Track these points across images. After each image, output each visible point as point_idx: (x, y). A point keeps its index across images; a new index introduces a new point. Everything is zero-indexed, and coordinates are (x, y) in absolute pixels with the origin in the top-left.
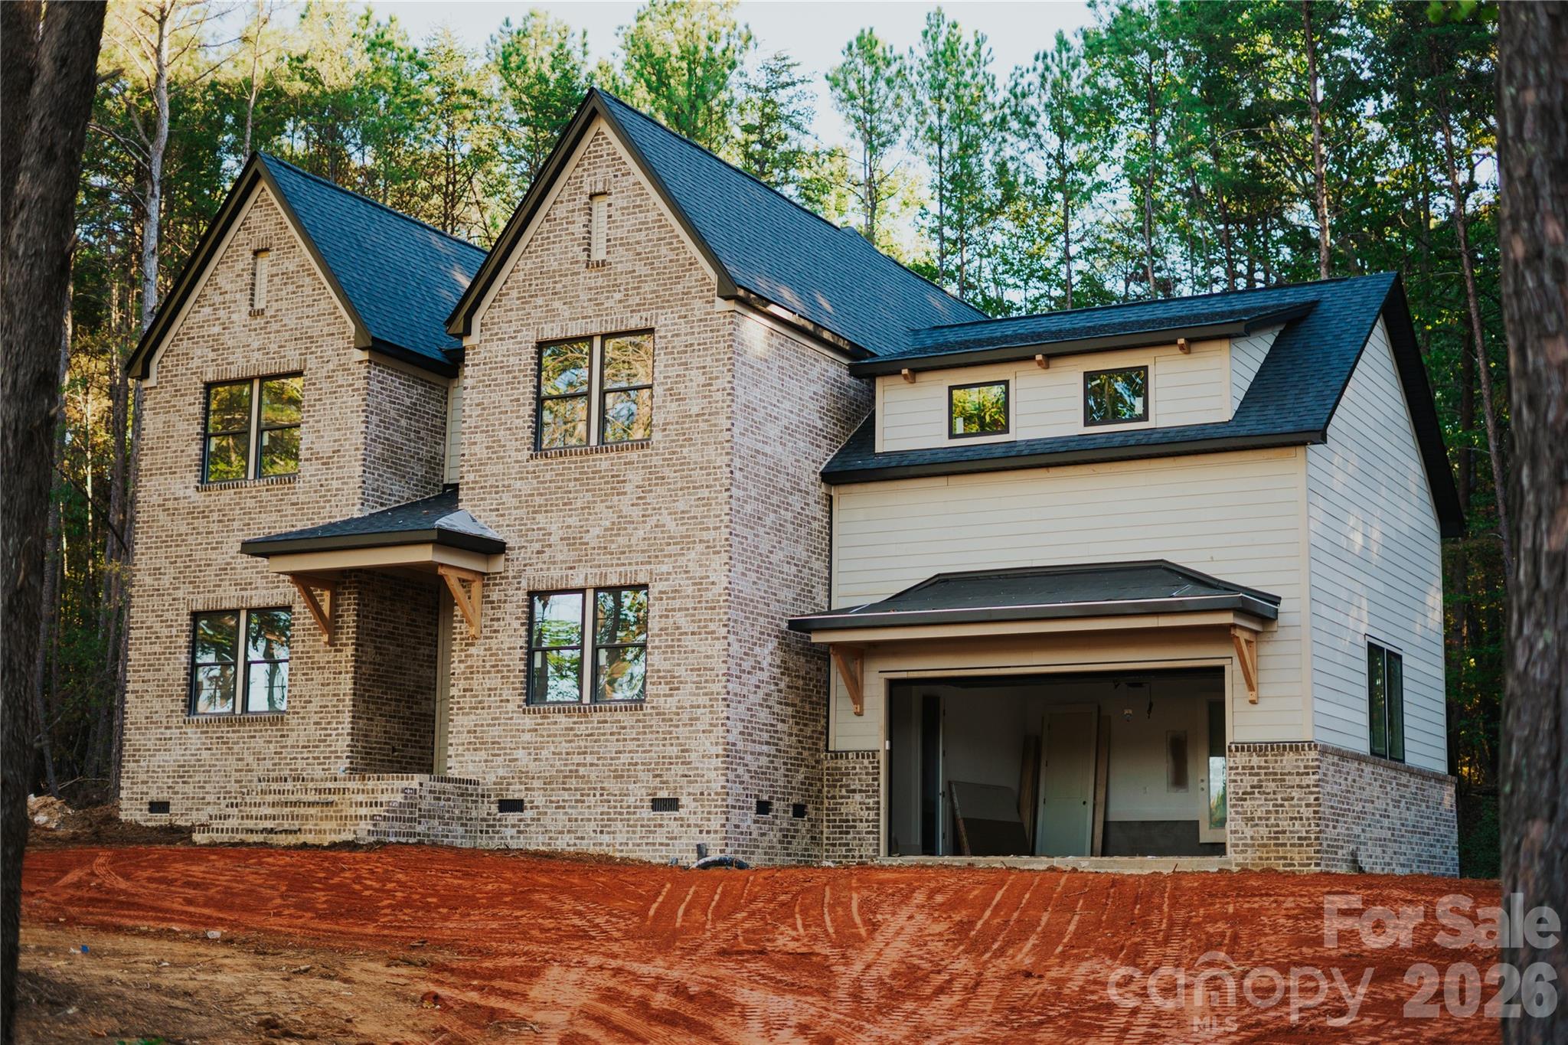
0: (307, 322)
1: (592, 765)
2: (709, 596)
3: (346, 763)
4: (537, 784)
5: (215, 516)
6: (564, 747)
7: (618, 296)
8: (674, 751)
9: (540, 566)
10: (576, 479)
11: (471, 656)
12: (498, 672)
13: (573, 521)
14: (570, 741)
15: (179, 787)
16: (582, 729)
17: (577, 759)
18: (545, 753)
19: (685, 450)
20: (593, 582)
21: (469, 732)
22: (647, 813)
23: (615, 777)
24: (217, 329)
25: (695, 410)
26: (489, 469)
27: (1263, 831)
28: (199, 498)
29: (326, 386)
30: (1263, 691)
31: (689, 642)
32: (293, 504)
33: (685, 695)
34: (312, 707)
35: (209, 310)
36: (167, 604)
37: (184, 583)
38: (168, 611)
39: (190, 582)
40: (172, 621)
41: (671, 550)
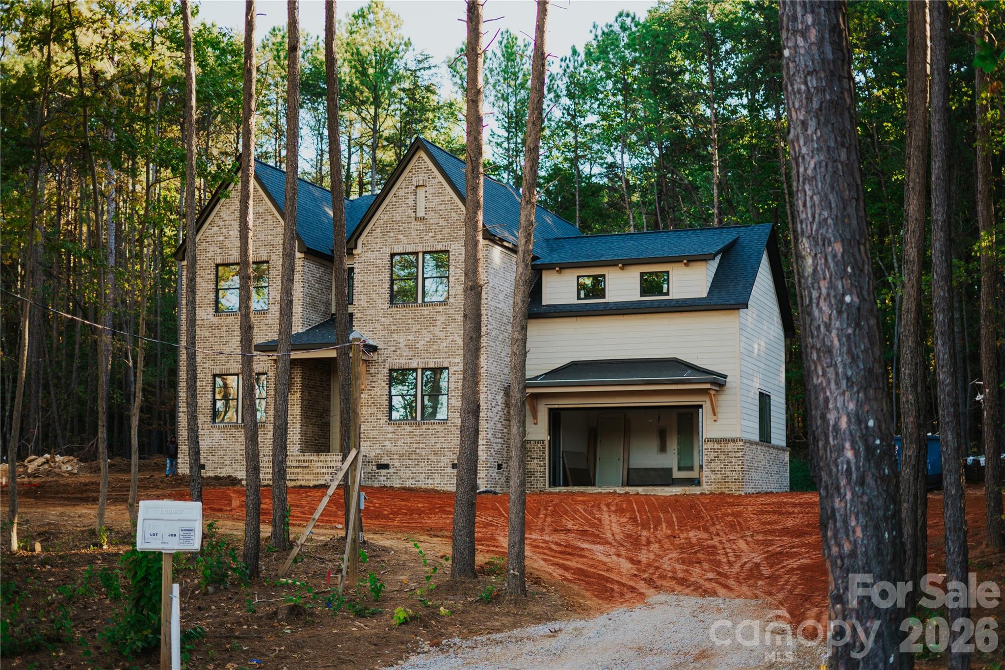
0: (270, 238)
1: (422, 448)
3: (298, 447)
4: (395, 457)
5: (224, 329)
6: (409, 440)
7: (431, 234)
9: (395, 357)
10: (412, 318)
12: (375, 406)
13: (411, 337)
14: (412, 438)
15: (210, 458)
16: (417, 432)
17: (415, 446)
18: (399, 443)
20: (421, 366)
22: (450, 470)
23: (434, 454)
24: (221, 238)
26: (368, 312)
27: (719, 476)
28: (215, 320)
30: (719, 416)
32: (266, 325)
35: (217, 229)
36: (199, 370)
37: (209, 360)
38: (200, 373)
39: (212, 360)
40: (203, 378)
41: (459, 352)
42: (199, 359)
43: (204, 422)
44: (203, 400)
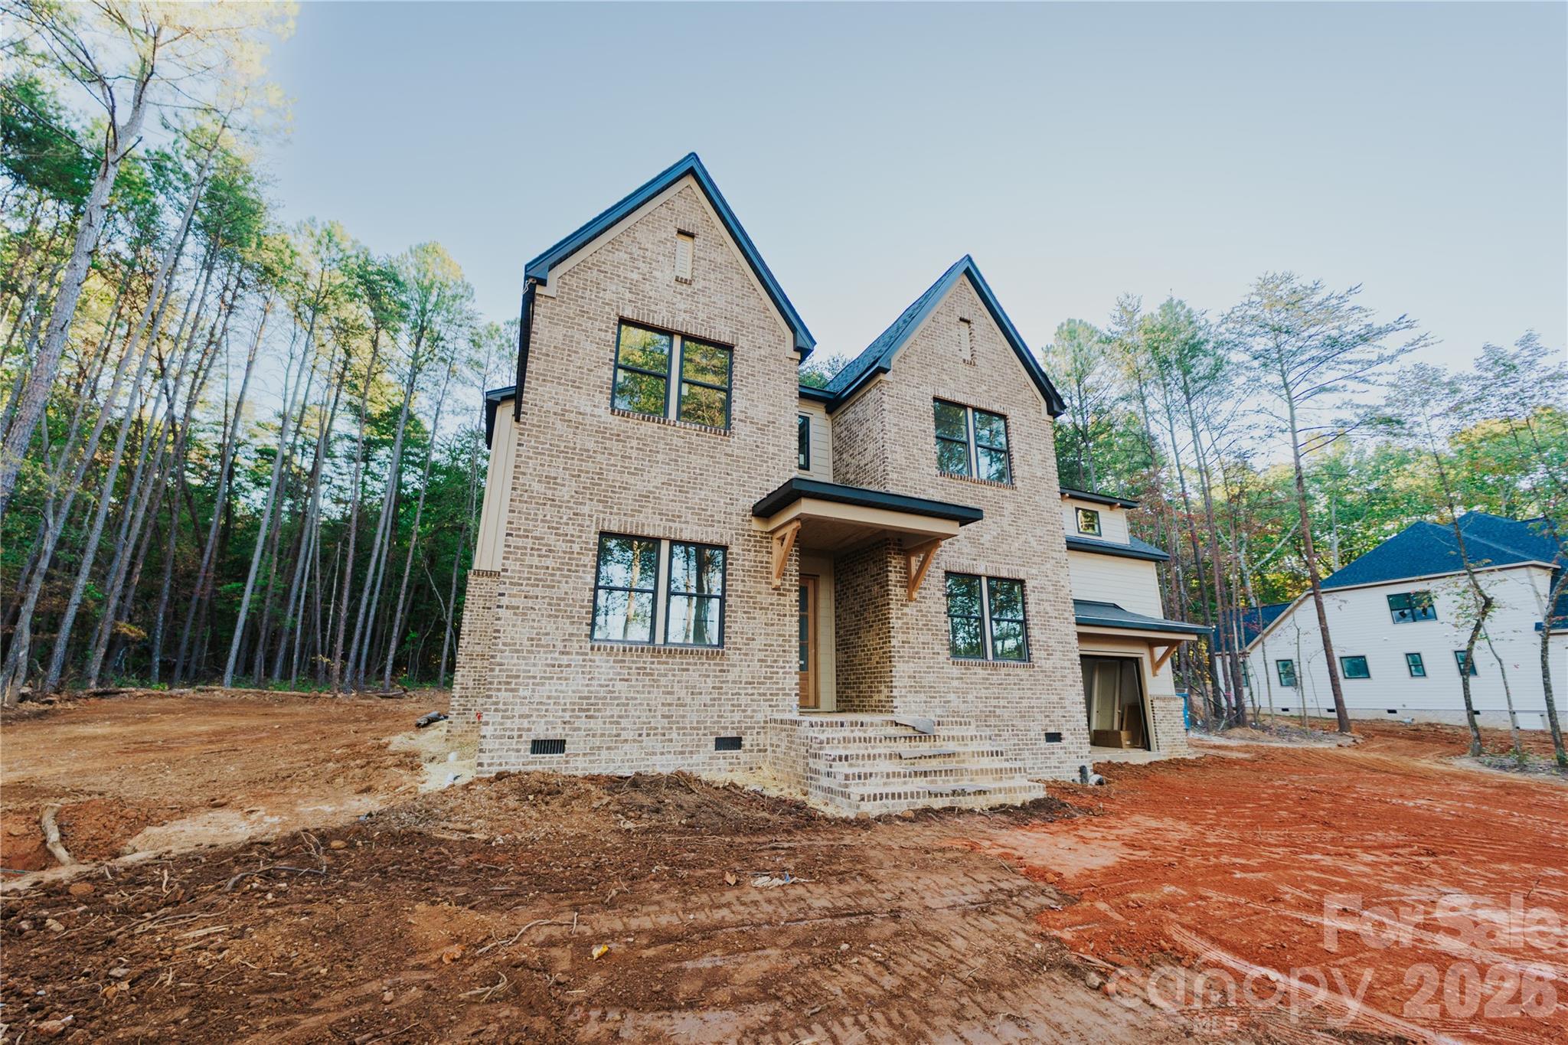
0: (737, 309)
1: (1004, 707)
2: (1061, 594)
5: (634, 443)
6: (983, 693)
8: (1055, 698)
9: (952, 554)
10: (971, 498)
11: (906, 614)
12: (929, 630)
14: (987, 688)
17: (994, 702)
18: (970, 698)
19: (1037, 497)
20: (991, 573)
21: (909, 677)
22: (1043, 744)
23: (1021, 717)
24: (635, 276)
25: (1039, 474)
26: (908, 474)
28: (613, 421)
29: (759, 366)
31: (1054, 623)
32: (726, 454)
33: (1056, 660)
34: (753, 645)
35: (627, 256)
36: (565, 517)
37: (591, 500)
38: (568, 524)
39: (599, 501)
40: (572, 536)
41: (1036, 559)
42: (565, 493)
43: (571, 635)
44: (571, 585)
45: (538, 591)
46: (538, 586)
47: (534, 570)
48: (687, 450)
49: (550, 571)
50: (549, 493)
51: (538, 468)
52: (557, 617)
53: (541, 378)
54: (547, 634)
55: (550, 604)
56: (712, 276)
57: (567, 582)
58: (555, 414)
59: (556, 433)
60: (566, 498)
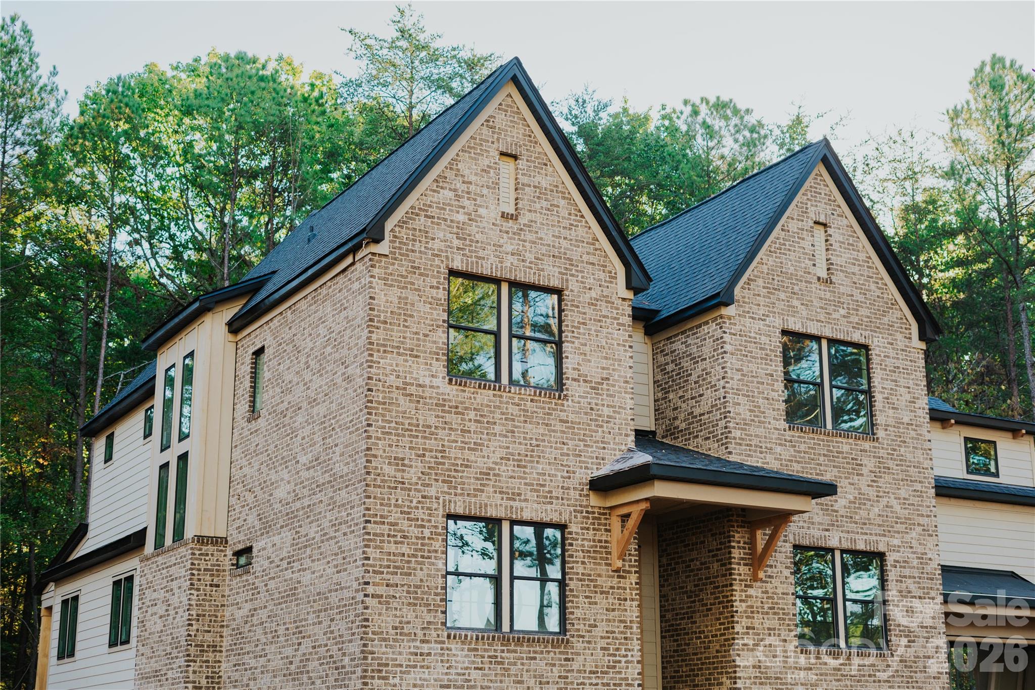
0: (564, 244)
2: (928, 569)
5: (472, 415)
6: (834, 685)
9: (801, 524)
10: (824, 455)
11: (751, 596)
12: (775, 614)
14: (838, 681)
19: (902, 449)
21: (754, 667)
24: (461, 217)
25: (906, 420)
26: (753, 430)
28: (451, 391)
29: (590, 311)
31: (918, 604)
32: (561, 421)
33: (919, 648)
34: (596, 632)
35: (451, 194)
36: (415, 501)
37: (437, 480)
38: (417, 508)
39: (444, 481)
40: (423, 520)
41: (899, 527)
42: (412, 475)
43: (429, 623)
44: (425, 572)
45: (397, 579)
46: (396, 573)
47: (392, 557)
48: (522, 419)
49: (406, 558)
50: (399, 475)
51: (387, 449)
52: (415, 605)
53: (382, 349)
54: (409, 623)
55: (408, 592)
56: (538, 206)
57: (421, 569)
58: (397, 388)
59: (400, 409)
60: (414, 480)
